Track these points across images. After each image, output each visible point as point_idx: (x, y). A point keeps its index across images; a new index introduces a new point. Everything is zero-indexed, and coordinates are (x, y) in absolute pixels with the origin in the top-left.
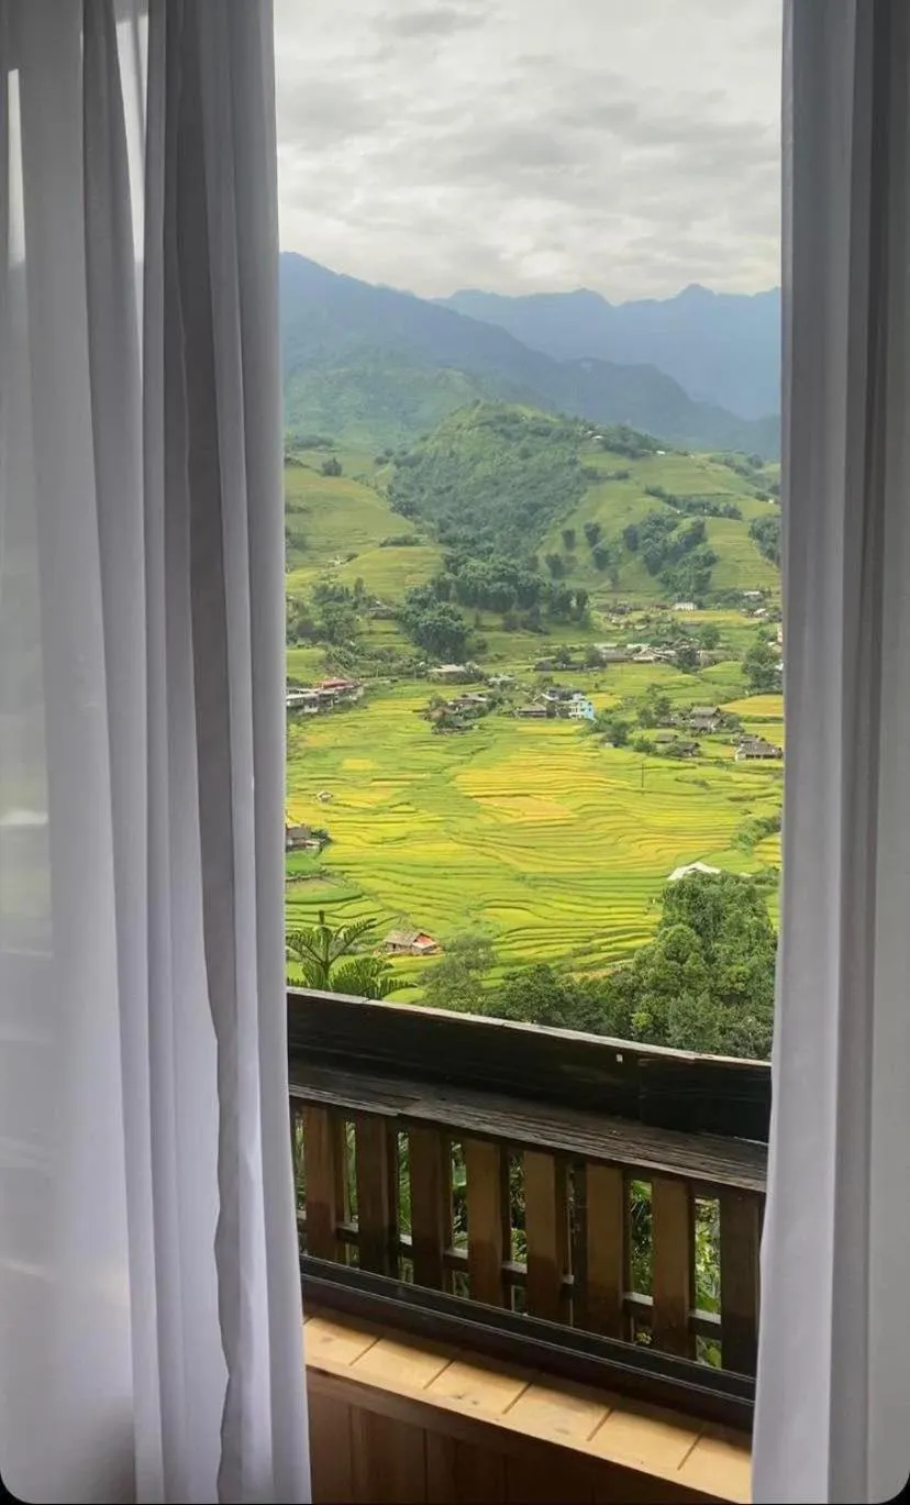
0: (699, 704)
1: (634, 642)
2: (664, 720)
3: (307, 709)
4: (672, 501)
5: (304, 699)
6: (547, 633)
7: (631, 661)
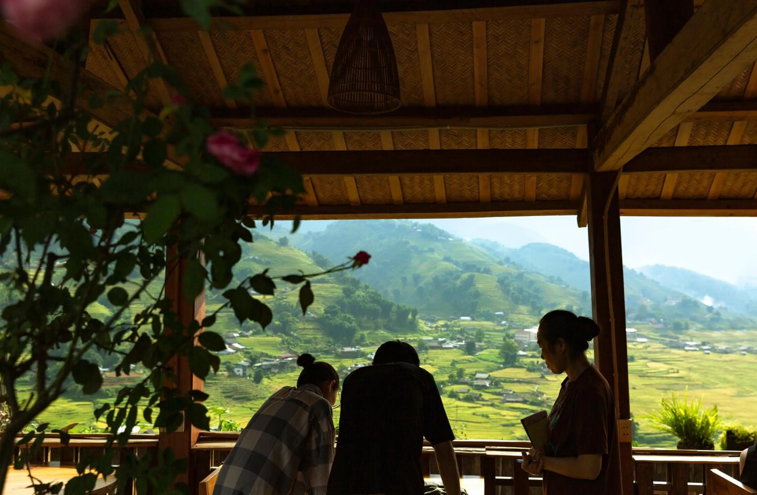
0: (479, 372)
1: (442, 337)
2: (461, 380)
3: (273, 370)
4: (456, 263)
5: (271, 364)
7: (441, 348)
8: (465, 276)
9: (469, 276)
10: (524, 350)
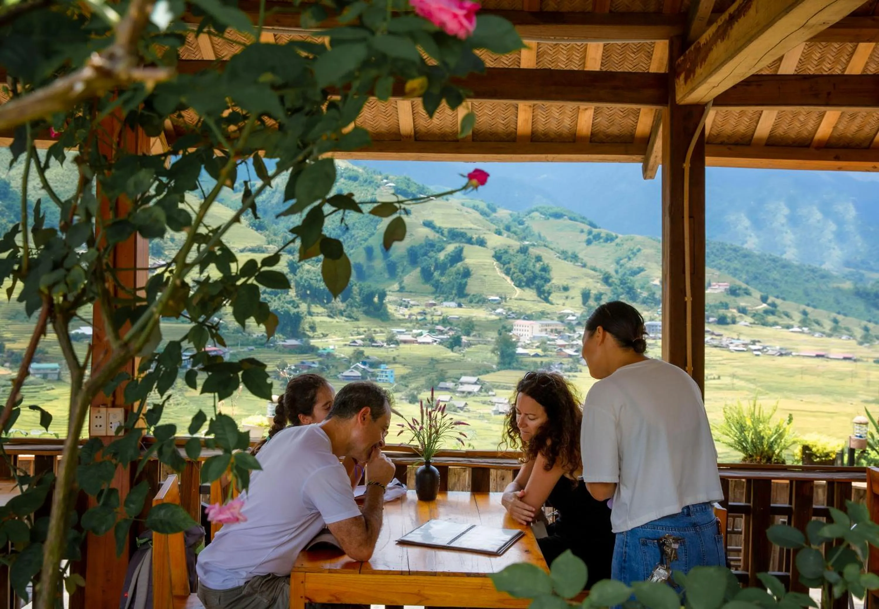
0: (465, 374)
1: (417, 328)
4: (439, 231)
6: (357, 320)
7: (416, 342)
8: (451, 248)
9: (456, 248)
10: (524, 347)
